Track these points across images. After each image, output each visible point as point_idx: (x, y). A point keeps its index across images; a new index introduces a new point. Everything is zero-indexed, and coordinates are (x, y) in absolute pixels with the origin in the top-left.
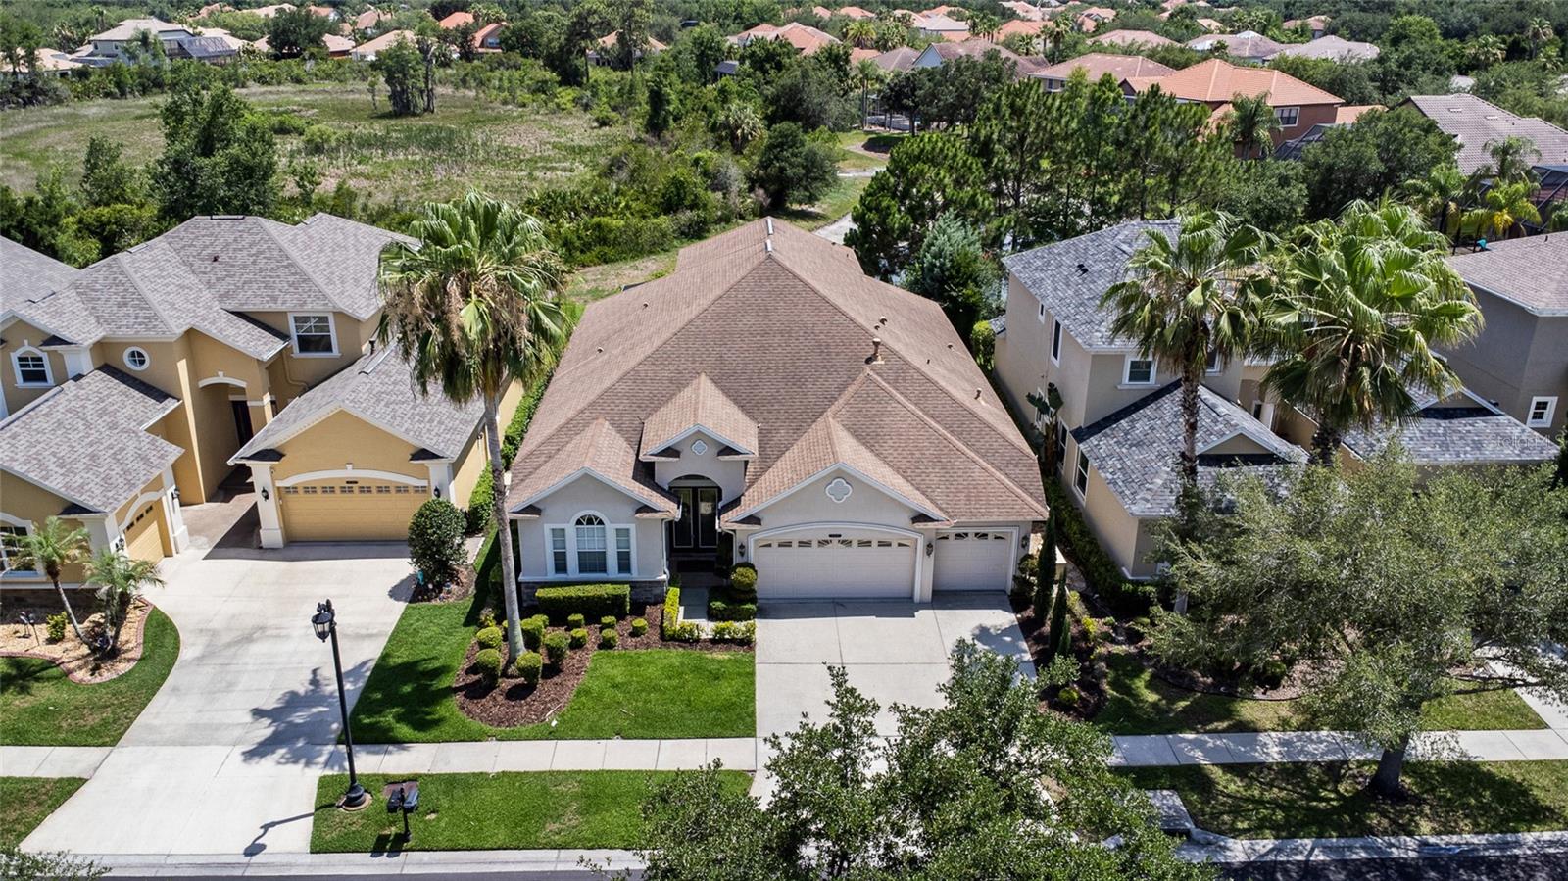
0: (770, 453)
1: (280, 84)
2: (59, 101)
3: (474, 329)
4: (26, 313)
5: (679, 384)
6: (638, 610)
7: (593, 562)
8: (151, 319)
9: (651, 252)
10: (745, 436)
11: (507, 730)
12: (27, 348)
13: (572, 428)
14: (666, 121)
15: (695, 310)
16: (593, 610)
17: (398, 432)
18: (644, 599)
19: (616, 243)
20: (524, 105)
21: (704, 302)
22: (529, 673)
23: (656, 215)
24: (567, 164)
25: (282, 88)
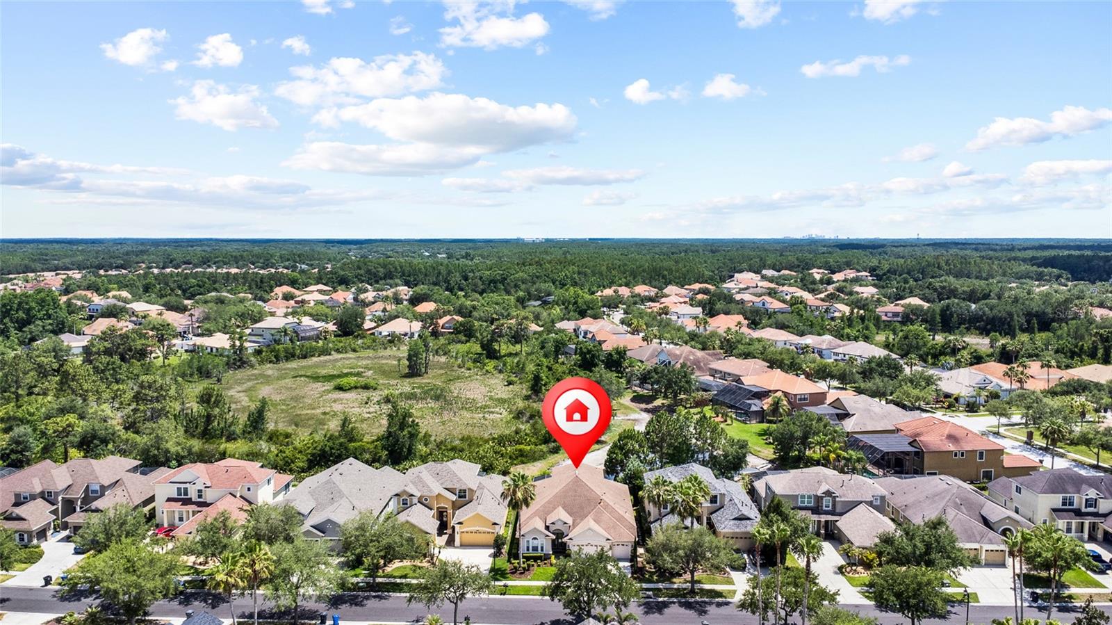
0: (575, 525)
1: (346, 352)
2: (252, 366)
3: (521, 497)
4: (407, 489)
5: (554, 508)
6: (545, 560)
7: (535, 549)
8: (430, 491)
9: (539, 460)
10: (569, 520)
11: (520, 579)
12: (405, 497)
13: (530, 518)
14: (541, 388)
15: (558, 490)
16: (536, 559)
17: (490, 518)
18: (547, 557)
19: (526, 456)
20: (470, 369)
21: (560, 488)
22: (524, 569)
23: (540, 444)
24: (497, 410)
25: (348, 355)
